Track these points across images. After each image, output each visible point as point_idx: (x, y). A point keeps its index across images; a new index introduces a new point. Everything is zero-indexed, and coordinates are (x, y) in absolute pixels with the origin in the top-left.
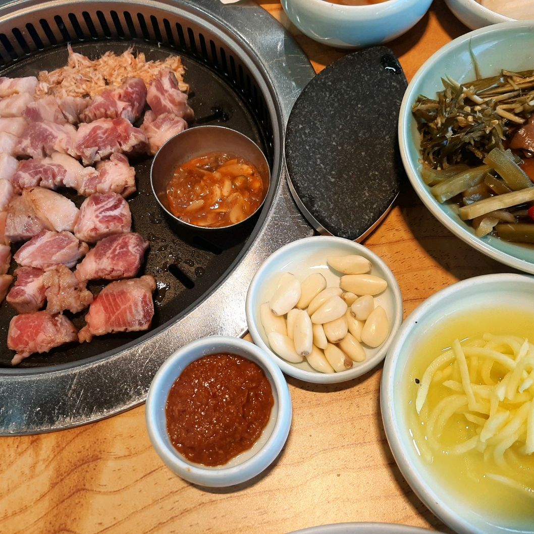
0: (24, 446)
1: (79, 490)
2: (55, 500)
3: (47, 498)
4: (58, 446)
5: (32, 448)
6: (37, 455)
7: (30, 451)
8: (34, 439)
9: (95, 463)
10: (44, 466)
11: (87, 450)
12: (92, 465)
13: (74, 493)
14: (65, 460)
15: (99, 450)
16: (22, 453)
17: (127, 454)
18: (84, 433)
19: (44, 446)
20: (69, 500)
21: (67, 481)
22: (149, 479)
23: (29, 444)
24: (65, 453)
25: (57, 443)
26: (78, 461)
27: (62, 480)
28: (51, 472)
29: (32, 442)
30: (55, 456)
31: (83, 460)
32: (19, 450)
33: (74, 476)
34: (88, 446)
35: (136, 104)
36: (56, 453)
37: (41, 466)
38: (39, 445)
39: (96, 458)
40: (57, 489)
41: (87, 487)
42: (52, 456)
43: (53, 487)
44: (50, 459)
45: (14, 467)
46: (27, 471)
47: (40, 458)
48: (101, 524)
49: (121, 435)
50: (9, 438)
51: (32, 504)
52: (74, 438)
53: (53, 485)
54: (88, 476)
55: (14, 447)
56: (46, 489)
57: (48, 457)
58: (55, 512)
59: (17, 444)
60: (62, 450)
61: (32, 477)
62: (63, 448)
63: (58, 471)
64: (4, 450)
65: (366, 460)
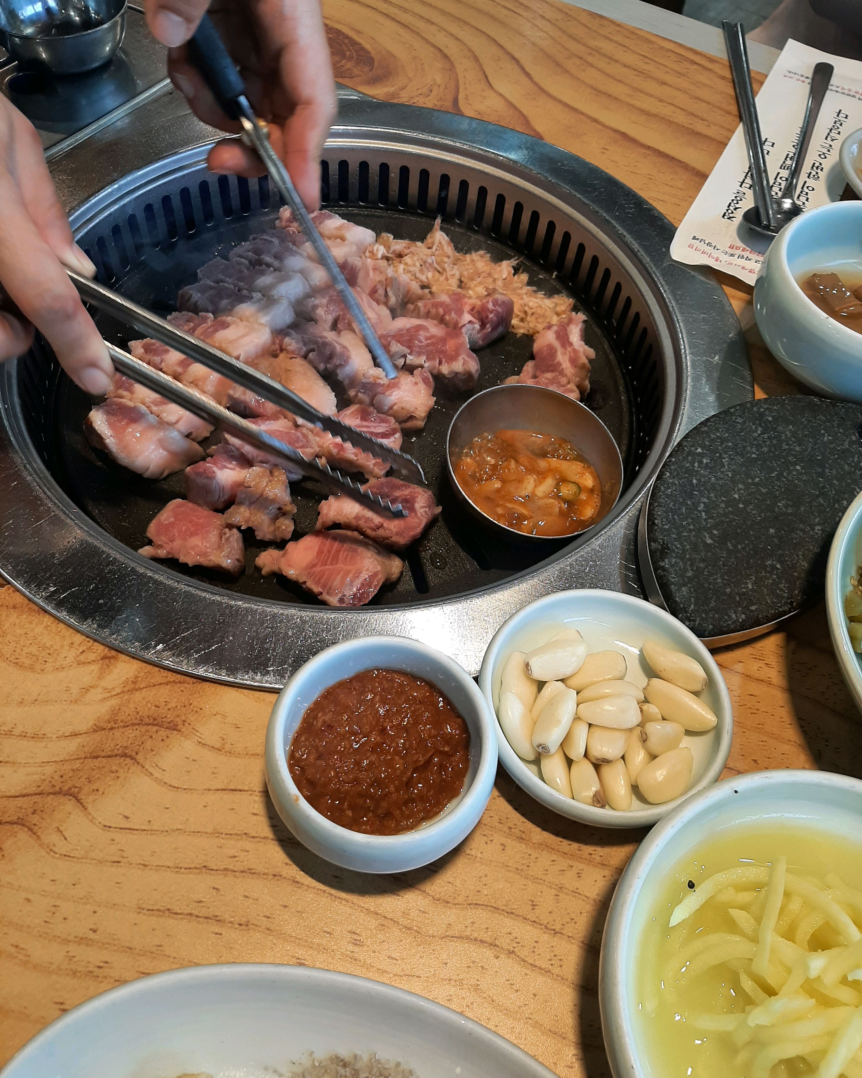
0: (92, 657)
1: (125, 755)
2: (86, 749)
3: (78, 740)
4: (134, 683)
5: (99, 665)
6: (100, 678)
7: (95, 668)
8: (109, 655)
9: (168, 732)
10: (100, 697)
11: (169, 709)
12: (163, 733)
13: (116, 755)
14: (132, 706)
15: (183, 718)
16: (84, 663)
17: (218, 745)
18: (179, 685)
19: (116, 671)
20: (104, 760)
21: (117, 733)
22: (227, 797)
23: (99, 658)
24: (138, 696)
25: (136, 677)
26: (148, 717)
27: (112, 729)
28: (103, 710)
29: (104, 658)
30: (123, 692)
31: (155, 719)
32: (82, 658)
33: (131, 733)
34: (173, 705)
35: (489, 328)
36: (126, 689)
37: (97, 695)
38: (112, 667)
39: (173, 727)
40: (98, 736)
41: (140, 757)
42: (118, 690)
43: (95, 731)
44: (114, 693)
45: (61, 675)
46: (75, 690)
47: (103, 683)
48: (127, 818)
49: (225, 717)
50: (79, 635)
51: (55, 736)
52: (160, 684)
53: (97, 729)
54: (149, 744)
55: (77, 649)
56: (83, 728)
57: (113, 688)
58: (77, 765)
59: (84, 648)
60: (137, 690)
61: (76, 701)
62: (140, 689)
63: (115, 713)
64: (62, 647)
65: (550, 960)
